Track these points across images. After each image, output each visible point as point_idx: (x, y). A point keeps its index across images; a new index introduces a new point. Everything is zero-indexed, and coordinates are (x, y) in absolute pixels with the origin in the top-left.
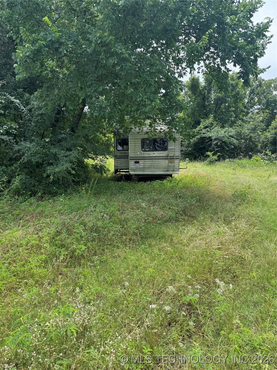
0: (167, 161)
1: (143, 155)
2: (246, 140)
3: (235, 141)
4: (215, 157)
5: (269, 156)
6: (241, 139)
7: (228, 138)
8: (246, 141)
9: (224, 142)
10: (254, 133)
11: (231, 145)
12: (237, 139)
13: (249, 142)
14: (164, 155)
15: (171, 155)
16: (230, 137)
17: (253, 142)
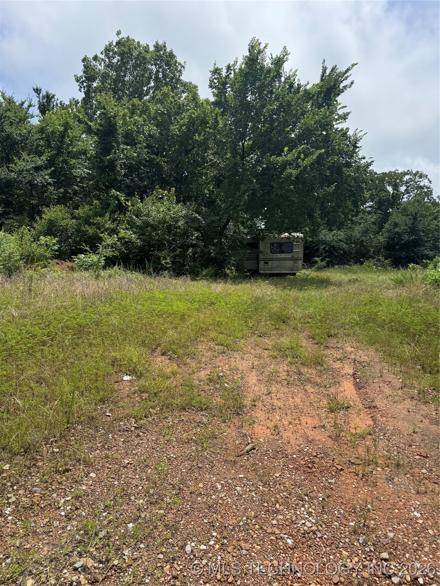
0: (292, 262)
1: (271, 257)
2: (356, 244)
3: (345, 246)
4: (324, 263)
5: (382, 261)
6: (351, 243)
7: (337, 242)
8: (357, 246)
9: (333, 247)
10: (366, 236)
11: (341, 250)
12: (346, 243)
13: (360, 247)
14: (289, 257)
15: (296, 256)
16: (338, 241)
17: (365, 247)
